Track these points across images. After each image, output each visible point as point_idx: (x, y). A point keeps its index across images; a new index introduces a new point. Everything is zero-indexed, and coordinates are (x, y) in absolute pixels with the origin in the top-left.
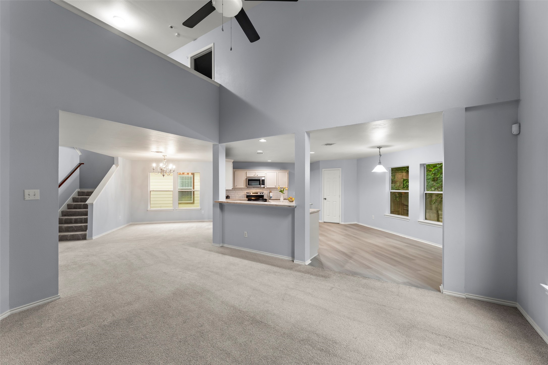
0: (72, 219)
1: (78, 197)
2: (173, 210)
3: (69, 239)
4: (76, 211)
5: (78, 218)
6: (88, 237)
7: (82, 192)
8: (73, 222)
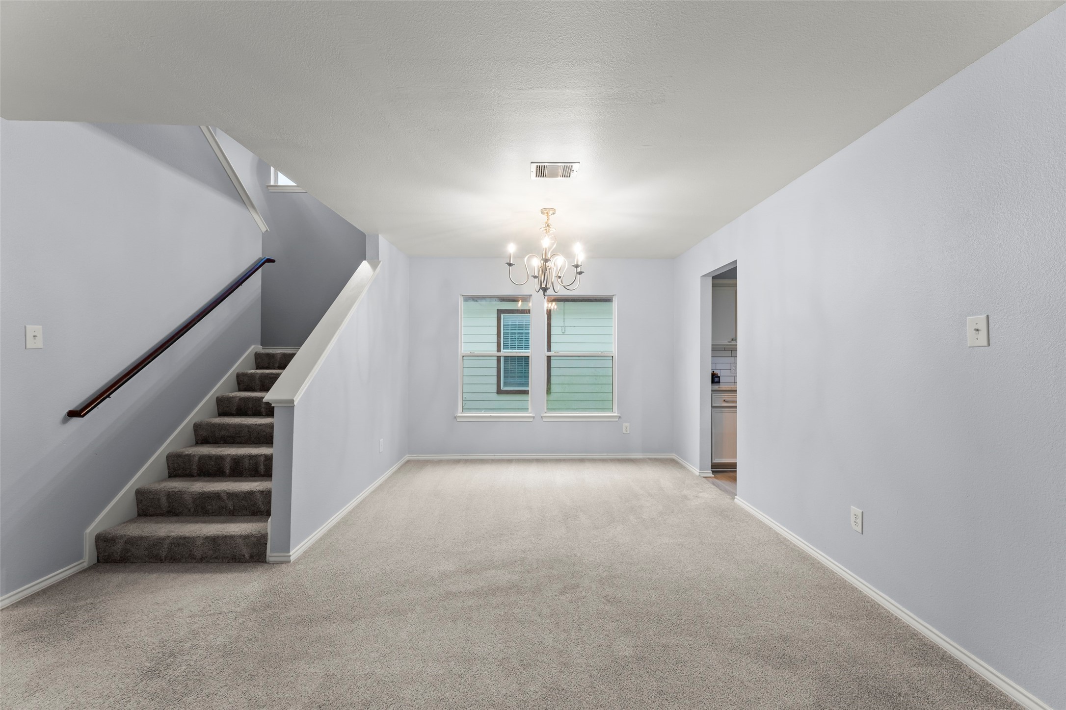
0: (221, 458)
1: (253, 371)
2: (534, 417)
3: (198, 554)
4: (241, 426)
5: (242, 457)
6: (271, 551)
7: (268, 355)
8: (228, 471)
